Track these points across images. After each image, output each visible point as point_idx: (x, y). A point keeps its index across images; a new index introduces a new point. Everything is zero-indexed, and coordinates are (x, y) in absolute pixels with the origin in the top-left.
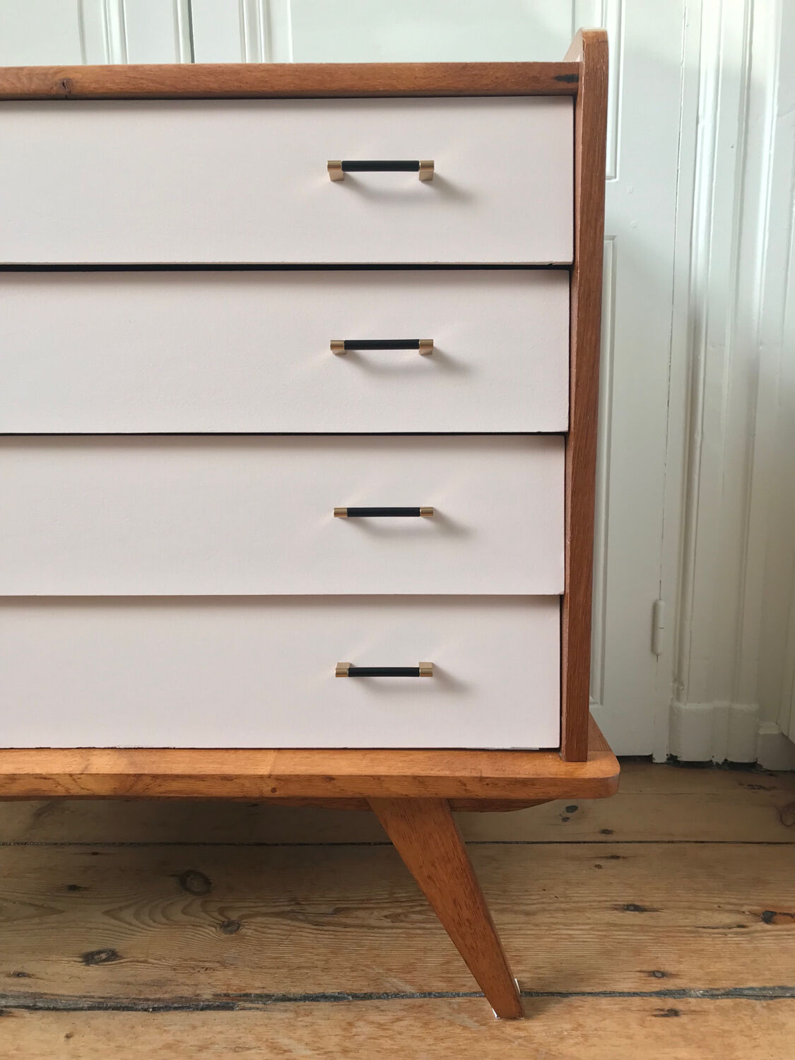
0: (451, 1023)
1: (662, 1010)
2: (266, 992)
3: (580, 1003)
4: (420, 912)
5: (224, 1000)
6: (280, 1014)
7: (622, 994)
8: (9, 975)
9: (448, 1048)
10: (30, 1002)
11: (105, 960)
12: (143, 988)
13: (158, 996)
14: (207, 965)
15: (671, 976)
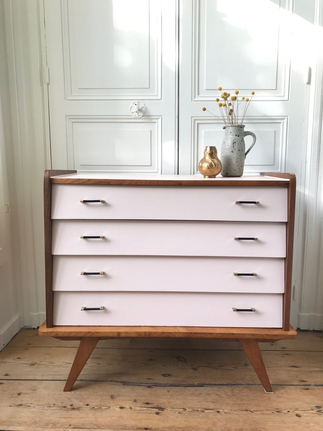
0: (256, 390)
1: (305, 388)
2: (209, 383)
3: (286, 387)
4: (241, 367)
5: (201, 385)
6: (215, 388)
7: (295, 385)
8: (147, 379)
9: (257, 395)
10: (154, 385)
11: (168, 376)
12: (180, 382)
13: (184, 384)
14: (193, 377)
15: (306, 381)
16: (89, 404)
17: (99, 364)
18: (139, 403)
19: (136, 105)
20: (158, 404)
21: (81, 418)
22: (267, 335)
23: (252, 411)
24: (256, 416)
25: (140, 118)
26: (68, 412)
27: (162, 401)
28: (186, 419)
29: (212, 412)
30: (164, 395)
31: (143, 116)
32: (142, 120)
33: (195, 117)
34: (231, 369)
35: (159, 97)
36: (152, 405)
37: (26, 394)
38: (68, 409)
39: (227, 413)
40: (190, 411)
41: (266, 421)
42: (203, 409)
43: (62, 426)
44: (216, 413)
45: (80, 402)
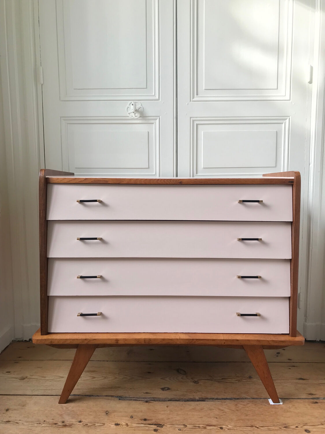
0: (262, 405)
1: (314, 402)
2: (212, 397)
3: (293, 401)
4: (245, 379)
5: (202, 399)
6: (218, 403)
7: (303, 399)
8: (144, 393)
9: (262, 410)
10: (152, 399)
11: (167, 390)
12: (180, 396)
13: (185, 398)
14: (194, 391)
15: (314, 395)
16: (82, 420)
17: (94, 378)
18: (136, 420)
19: (133, 105)
20: (156, 421)
22: (273, 341)
23: (257, 426)
25: (137, 119)
26: (59, 430)
27: (161, 417)
29: (214, 428)
30: (163, 411)
31: (140, 117)
32: (139, 121)
33: (194, 118)
34: (235, 382)
35: (157, 97)
36: (149, 421)
37: (15, 409)
38: (60, 426)
39: (231, 429)
40: (191, 427)
42: (205, 425)
44: (219, 429)
45: (72, 418)
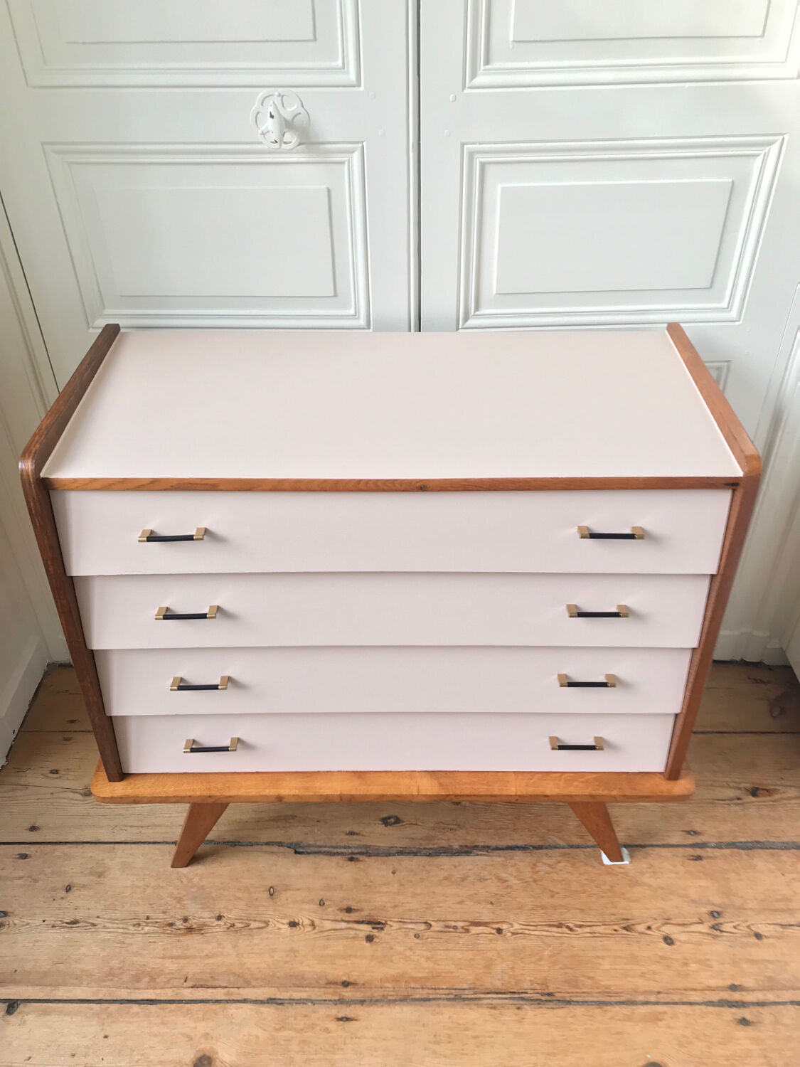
0: (586, 864)
1: (693, 856)
2: (486, 844)
3: (651, 852)
5: (466, 849)
6: (497, 859)
7: (673, 846)
8: (347, 834)
9: (586, 879)
10: (363, 850)
11: (394, 823)
12: (420, 841)
13: (431, 846)
14: (451, 826)
15: (699, 834)
16: (222, 914)
18: (330, 910)
20: (372, 912)
21: (207, 956)
23: (571, 925)
24: (578, 942)
25: (290, 151)
26: (178, 941)
27: (379, 902)
28: (429, 954)
29: (485, 931)
30: (385, 884)
31: (300, 144)
32: (295, 155)
33: (474, 143)
35: (352, 77)
36: (356, 914)
37: (84, 886)
38: (179, 932)
39: (517, 934)
40: (439, 929)
41: (599, 957)
42: (467, 924)
43: (168, 982)
44: (493, 934)
45: (202, 908)
